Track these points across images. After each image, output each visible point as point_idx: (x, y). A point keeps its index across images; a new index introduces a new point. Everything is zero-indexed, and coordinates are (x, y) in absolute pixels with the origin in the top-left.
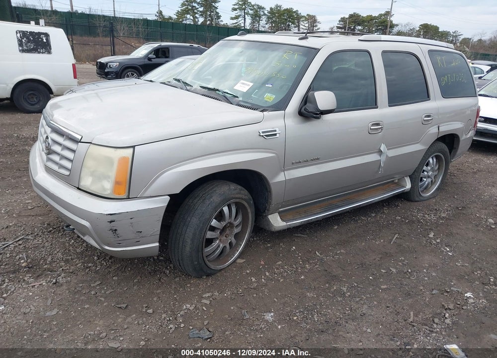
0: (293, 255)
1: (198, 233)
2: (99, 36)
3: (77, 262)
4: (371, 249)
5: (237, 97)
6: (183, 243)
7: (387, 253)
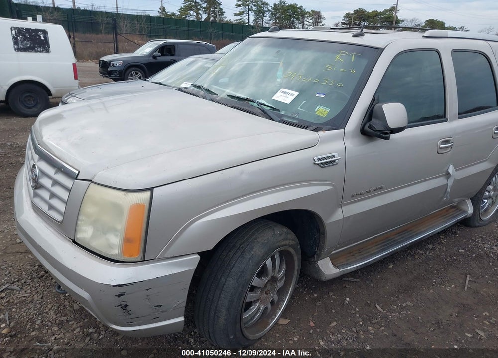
0: (348, 311)
1: (235, 300)
2: (101, 33)
3: (74, 326)
4: (442, 299)
5: (279, 110)
6: (215, 313)
7: (464, 306)
